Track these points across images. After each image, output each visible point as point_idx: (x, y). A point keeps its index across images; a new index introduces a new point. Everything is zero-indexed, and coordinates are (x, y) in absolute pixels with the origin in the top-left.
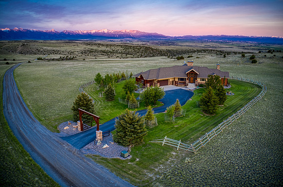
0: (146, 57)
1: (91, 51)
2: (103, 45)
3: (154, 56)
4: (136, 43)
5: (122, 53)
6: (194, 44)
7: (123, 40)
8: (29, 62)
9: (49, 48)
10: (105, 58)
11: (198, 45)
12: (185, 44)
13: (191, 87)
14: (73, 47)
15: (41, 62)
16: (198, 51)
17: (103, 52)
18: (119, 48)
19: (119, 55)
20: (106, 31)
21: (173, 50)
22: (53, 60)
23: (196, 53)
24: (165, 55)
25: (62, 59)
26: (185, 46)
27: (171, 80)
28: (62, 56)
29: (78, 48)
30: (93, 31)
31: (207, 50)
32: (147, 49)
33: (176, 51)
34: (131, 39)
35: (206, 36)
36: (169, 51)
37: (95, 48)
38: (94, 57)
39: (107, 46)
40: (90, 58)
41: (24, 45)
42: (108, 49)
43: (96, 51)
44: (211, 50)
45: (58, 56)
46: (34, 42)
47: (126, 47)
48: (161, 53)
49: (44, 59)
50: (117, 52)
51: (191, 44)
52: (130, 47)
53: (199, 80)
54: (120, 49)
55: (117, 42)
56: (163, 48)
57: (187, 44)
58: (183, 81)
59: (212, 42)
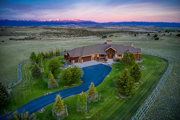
2: (55, 29)
5: (67, 34)
7: (69, 25)
8: (3, 41)
11: (117, 28)
13: (110, 62)
24: (96, 35)
28: (26, 37)
29: (39, 31)
31: (123, 31)
32: (84, 31)
34: (74, 25)
35: (122, 22)
36: (99, 32)
41: (2, 30)
44: (126, 31)
47: (70, 30)
48: (93, 34)
50: (64, 33)
52: (73, 30)
54: (66, 31)
55: (65, 27)
56: (95, 30)
59: (126, 26)
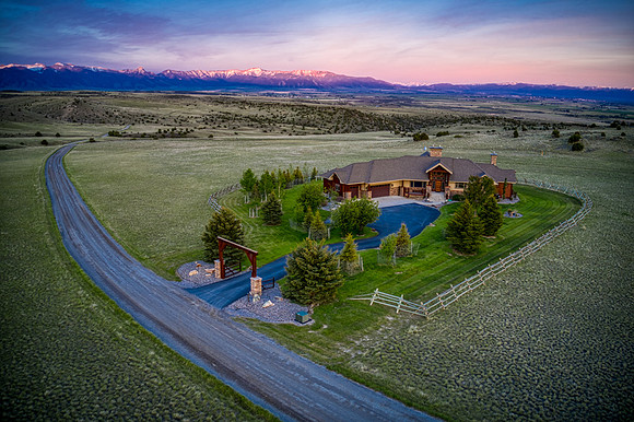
0: (346, 131)
1: (225, 118)
2: (251, 104)
3: (364, 130)
4: (325, 99)
5: (293, 122)
6: (455, 104)
7: (296, 92)
8: (92, 141)
9: (133, 110)
10: (256, 133)
11: (464, 105)
12: (434, 104)
13: (436, 199)
14: (185, 109)
15: (117, 142)
16: (464, 120)
17: (252, 120)
18: (288, 111)
19: (288, 127)
20: (258, 72)
21: (407, 118)
22: (143, 136)
23: (459, 124)
24: (389, 129)
25: (161, 135)
26: (433, 108)
27: (396, 185)
28: (163, 128)
29: (197, 111)
30: (231, 73)
31: (484, 118)
32: (349, 113)
33: (415, 118)
34: (314, 91)
35: (482, 86)
36: (399, 119)
37: (234, 110)
38: (233, 132)
39: (261, 106)
40: (223, 133)
41: (78, 102)
42: (264, 113)
43: (236, 117)
44: (493, 118)
45: (153, 129)
46: (100, 94)
47: (304, 109)
48: (381, 124)
49: (124, 135)
50: (282, 120)
51: (448, 104)
52: (313, 108)
53: (452, 186)
54: (290, 114)
55: (284, 96)
56: (386, 111)
57: (441, 103)
58: (420, 189)
59: (495, 99)
